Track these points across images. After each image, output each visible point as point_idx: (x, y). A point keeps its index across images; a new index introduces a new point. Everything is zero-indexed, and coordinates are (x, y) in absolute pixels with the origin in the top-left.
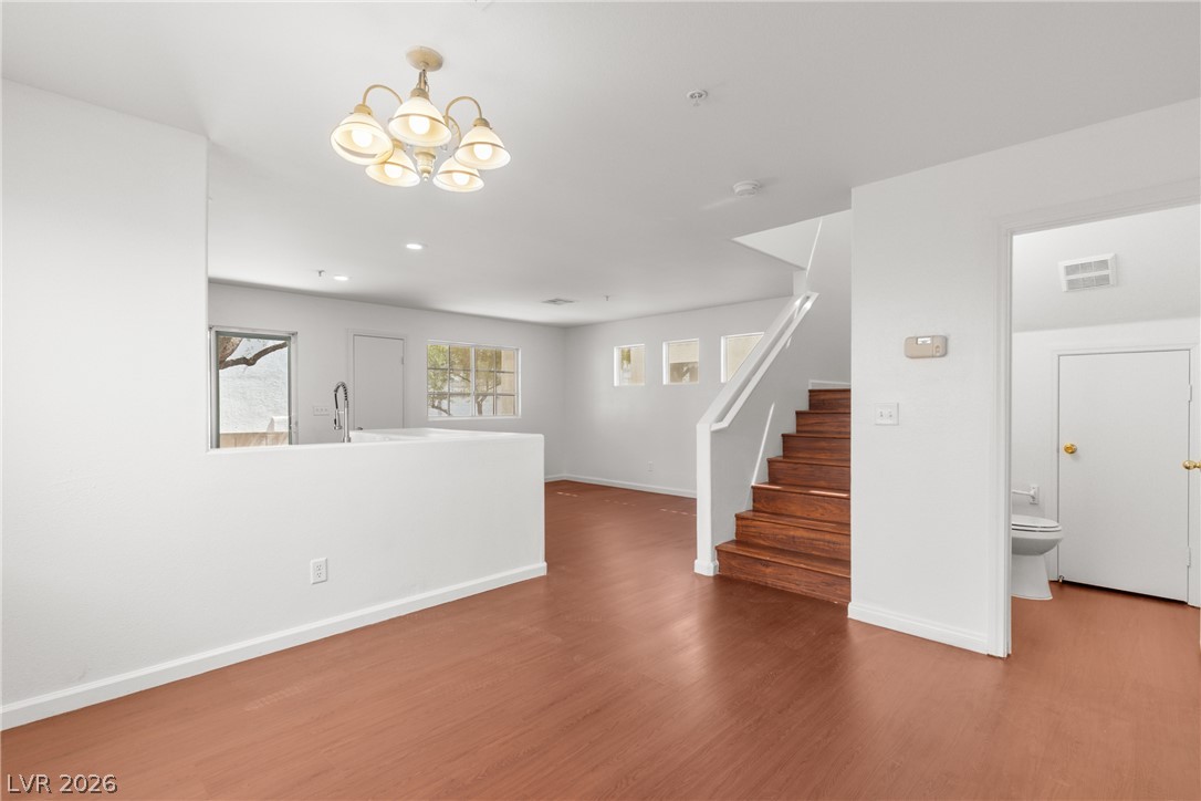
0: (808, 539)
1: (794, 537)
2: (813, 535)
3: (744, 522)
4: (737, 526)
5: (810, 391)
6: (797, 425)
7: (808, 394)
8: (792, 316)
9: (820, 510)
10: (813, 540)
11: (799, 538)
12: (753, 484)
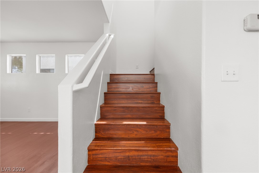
0: (138, 156)
1: (129, 157)
2: (141, 153)
3: (94, 152)
4: (89, 155)
5: (111, 75)
6: (108, 88)
7: (109, 76)
8: (106, 40)
9: (135, 133)
10: (141, 156)
11: (132, 156)
12: (95, 122)
